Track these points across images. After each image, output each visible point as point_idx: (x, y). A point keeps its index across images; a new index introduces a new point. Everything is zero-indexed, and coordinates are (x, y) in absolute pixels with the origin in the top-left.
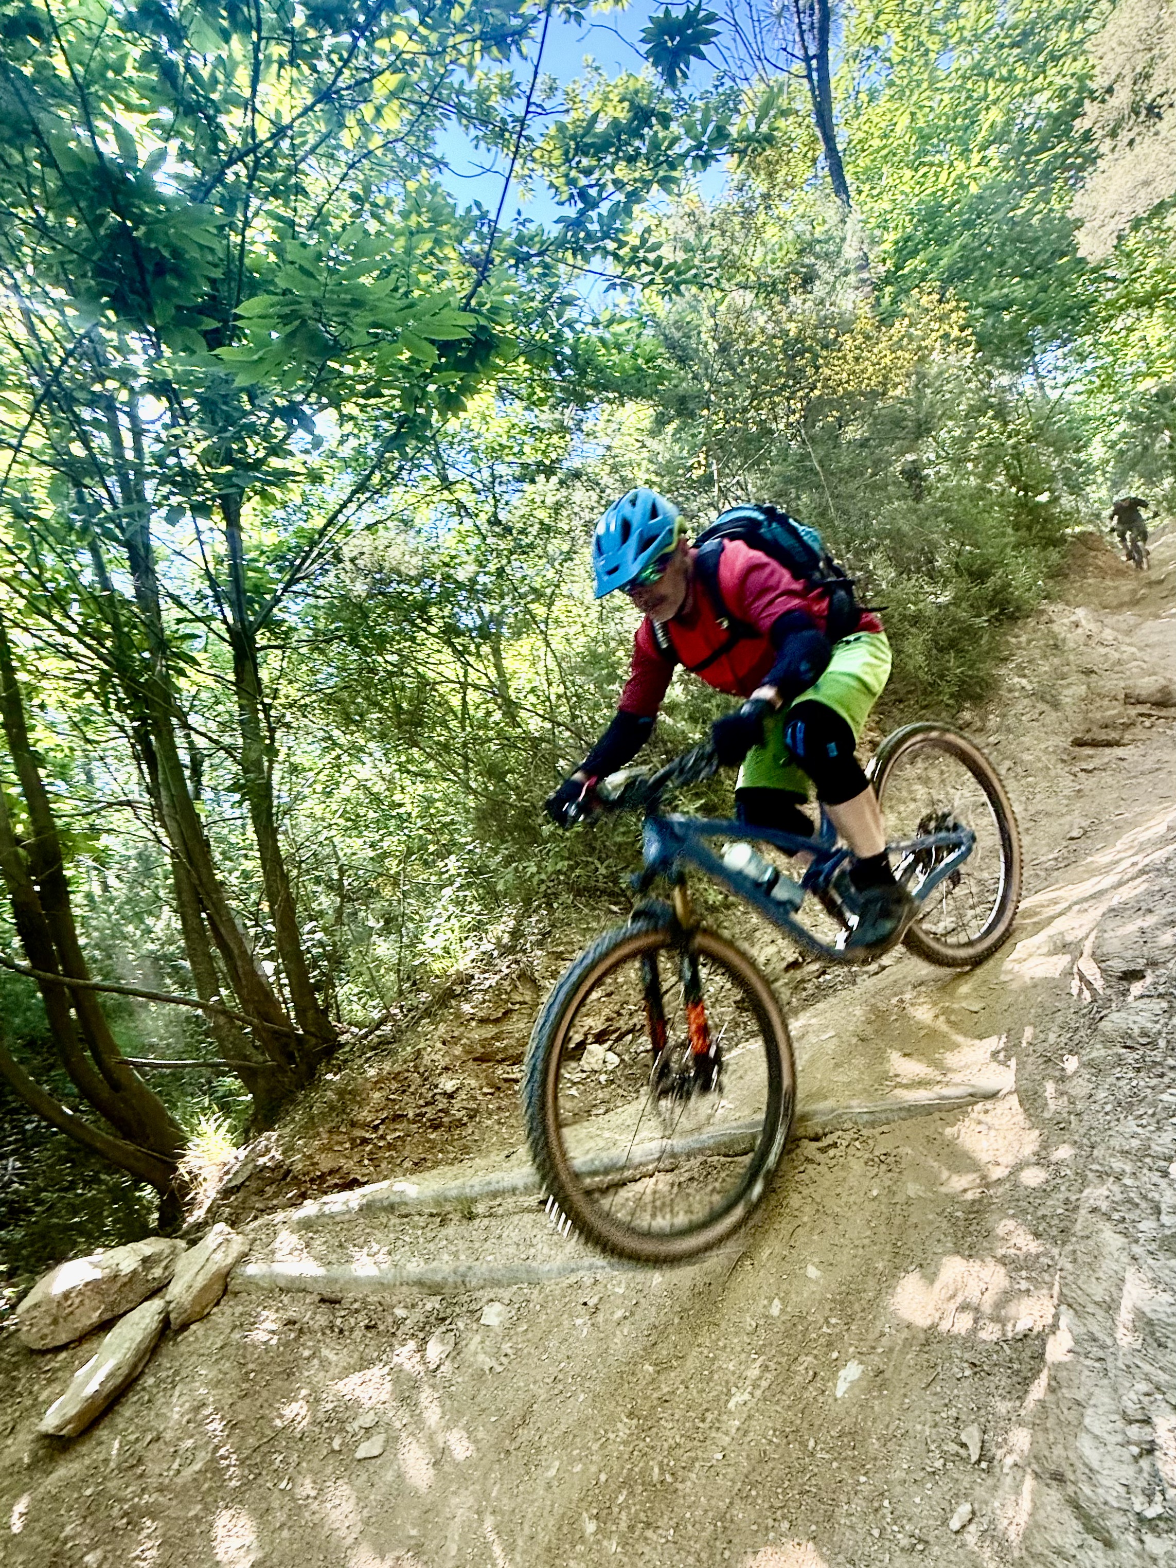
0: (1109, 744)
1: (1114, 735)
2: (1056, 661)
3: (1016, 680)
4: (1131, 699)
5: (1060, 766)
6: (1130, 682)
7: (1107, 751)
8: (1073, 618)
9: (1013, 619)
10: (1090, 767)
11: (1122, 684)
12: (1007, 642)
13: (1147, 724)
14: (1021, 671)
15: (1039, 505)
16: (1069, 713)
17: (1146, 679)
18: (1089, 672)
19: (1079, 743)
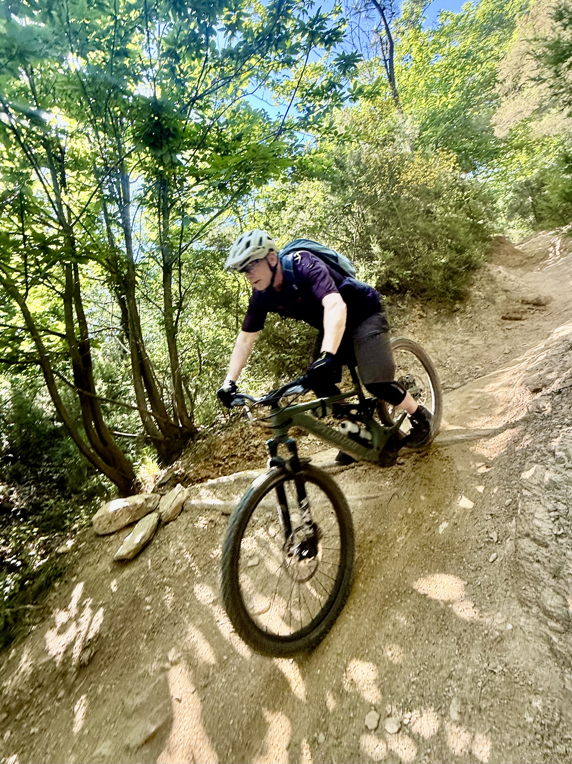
0: (516, 319)
1: (518, 316)
2: (493, 286)
3: (477, 293)
4: (524, 302)
5: (497, 327)
6: (524, 296)
7: (516, 322)
8: (498, 270)
9: (474, 269)
10: (510, 328)
11: (520, 296)
12: (472, 278)
13: (532, 312)
14: (478, 289)
15: (480, 225)
16: (500, 306)
17: (530, 295)
18: (506, 291)
19: (504, 318)
